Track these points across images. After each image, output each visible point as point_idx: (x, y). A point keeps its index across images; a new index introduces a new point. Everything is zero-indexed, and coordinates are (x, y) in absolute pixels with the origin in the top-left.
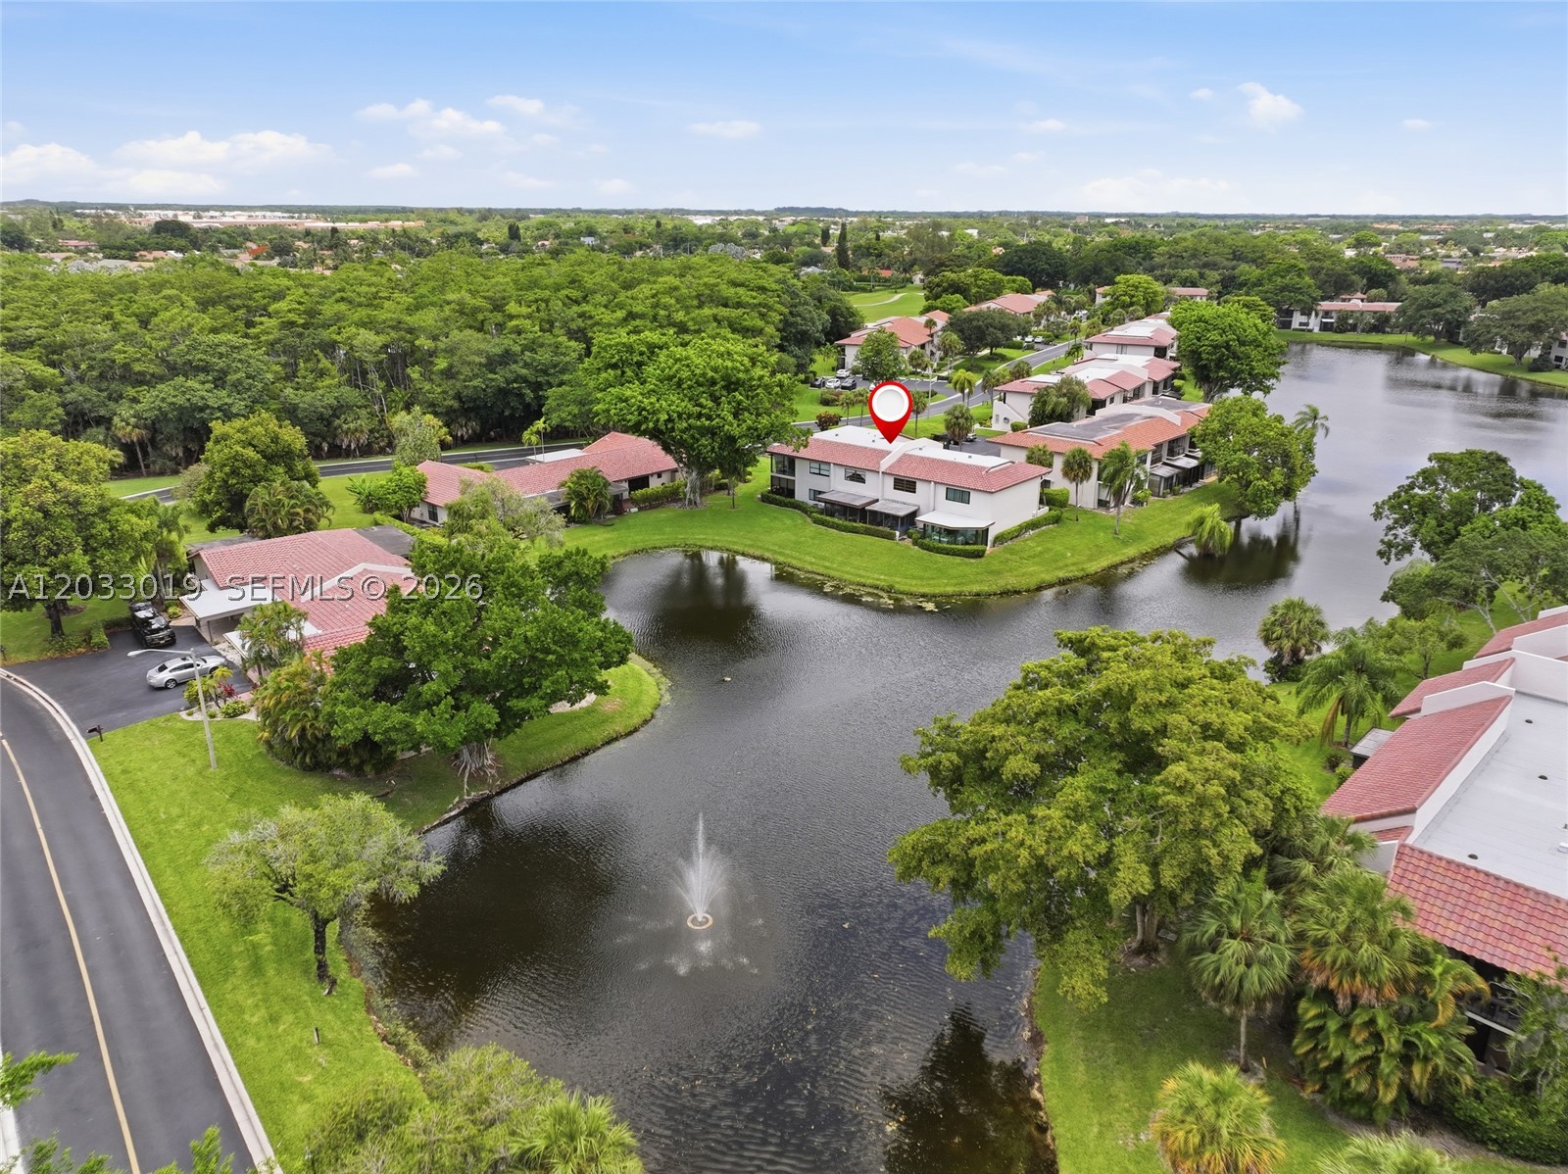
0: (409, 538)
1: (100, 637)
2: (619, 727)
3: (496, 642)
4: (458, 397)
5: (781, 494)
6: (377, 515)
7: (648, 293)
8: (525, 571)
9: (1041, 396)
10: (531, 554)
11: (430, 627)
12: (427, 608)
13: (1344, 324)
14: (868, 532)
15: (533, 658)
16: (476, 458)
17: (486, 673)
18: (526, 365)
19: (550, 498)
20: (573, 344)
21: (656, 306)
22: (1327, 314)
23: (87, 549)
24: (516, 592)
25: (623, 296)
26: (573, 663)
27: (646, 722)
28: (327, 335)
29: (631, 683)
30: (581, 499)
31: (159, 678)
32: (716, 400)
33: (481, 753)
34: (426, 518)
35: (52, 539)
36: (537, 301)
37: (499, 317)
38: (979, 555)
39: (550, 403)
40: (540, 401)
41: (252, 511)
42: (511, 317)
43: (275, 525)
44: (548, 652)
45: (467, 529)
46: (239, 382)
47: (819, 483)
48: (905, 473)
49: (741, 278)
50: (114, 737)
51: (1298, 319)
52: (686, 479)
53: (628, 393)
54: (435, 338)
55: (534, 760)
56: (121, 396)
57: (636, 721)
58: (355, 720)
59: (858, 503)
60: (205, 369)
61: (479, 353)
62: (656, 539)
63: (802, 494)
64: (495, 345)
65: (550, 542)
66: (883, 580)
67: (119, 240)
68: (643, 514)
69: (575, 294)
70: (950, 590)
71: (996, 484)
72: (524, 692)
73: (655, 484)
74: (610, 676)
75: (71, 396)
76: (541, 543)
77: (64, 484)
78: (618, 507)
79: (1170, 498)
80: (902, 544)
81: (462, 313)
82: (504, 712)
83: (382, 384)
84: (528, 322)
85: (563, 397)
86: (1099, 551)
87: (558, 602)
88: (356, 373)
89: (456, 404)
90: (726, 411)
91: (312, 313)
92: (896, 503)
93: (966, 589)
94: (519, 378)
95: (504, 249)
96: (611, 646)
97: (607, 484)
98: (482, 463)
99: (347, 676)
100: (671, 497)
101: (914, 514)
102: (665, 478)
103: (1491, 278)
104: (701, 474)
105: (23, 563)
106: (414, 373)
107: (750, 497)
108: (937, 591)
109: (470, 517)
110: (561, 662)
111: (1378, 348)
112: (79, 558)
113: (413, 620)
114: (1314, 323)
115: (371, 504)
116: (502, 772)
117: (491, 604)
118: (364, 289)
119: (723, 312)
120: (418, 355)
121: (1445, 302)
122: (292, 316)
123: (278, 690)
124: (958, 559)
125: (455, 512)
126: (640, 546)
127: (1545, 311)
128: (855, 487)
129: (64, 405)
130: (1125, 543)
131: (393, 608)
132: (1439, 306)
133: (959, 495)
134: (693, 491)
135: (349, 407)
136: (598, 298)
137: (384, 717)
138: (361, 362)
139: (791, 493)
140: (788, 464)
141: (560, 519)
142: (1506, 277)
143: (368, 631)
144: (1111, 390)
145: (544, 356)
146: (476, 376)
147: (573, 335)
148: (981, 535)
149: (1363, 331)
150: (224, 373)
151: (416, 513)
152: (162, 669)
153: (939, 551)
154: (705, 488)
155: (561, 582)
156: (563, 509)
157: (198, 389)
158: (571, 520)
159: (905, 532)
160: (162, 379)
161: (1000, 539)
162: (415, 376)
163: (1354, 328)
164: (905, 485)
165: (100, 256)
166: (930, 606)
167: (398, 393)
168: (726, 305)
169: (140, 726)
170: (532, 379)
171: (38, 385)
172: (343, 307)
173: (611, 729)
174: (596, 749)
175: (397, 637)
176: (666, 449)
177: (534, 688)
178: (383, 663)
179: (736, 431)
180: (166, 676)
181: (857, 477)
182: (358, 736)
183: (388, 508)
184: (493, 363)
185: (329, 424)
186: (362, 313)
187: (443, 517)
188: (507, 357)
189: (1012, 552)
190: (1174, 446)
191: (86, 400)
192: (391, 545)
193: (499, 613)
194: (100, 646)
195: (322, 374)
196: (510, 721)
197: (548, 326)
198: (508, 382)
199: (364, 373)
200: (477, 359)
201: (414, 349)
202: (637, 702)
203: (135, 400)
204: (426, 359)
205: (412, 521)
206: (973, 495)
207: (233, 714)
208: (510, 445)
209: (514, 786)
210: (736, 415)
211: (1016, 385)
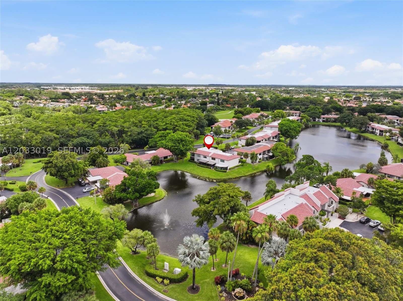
0: (124, 168)
1: (74, 184)
2: (158, 199)
3: (139, 185)
4: (132, 140)
5: (192, 160)
6: (118, 163)
7: (170, 119)
8: (144, 174)
9: (247, 140)
10: (145, 171)
11: (130, 182)
12: (129, 179)
13: (327, 120)
14: (206, 167)
15: (144, 187)
16: (135, 152)
17: (138, 189)
18: (145, 134)
19: (149, 161)
20: (155, 130)
21: (171, 122)
22: (324, 118)
23: (74, 170)
24: (142, 177)
25: (165, 119)
26: (150, 188)
27: (162, 199)
28: (107, 128)
29: (160, 193)
30: (154, 161)
31: (85, 191)
32: (179, 143)
33: (136, 202)
34: (126, 164)
35: (69, 168)
36: (148, 121)
37: (140, 124)
38: (226, 172)
39: (150, 141)
40: (148, 141)
41: (97, 163)
42: (143, 124)
43: (101, 166)
44: (147, 186)
45: (134, 167)
46: (92, 137)
47: (199, 158)
48: (214, 157)
49: (190, 114)
50: (80, 199)
51: (317, 119)
52: (175, 157)
53: (163, 142)
54: (128, 128)
55: (144, 204)
56: (70, 140)
57: (161, 198)
58: (119, 195)
59: (205, 162)
60: (86, 135)
61: (136, 132)
62: (168, 168)
63: (196, 160)
64: (139, 130)
65: (148, 169)
66: (207, 176)
67: (54, 96)
68: (166, 163)
69: (155, 119)
70: (219, 178)
71: (229, 159)
72: (143, 192)
73: (169, 158)
74: (156, 190)
75: (61, 141)
76: (147, 169)
77: (71, 159)
78: (161, 162)
79: (267, 161)
80: (213, 170)
81: (133, 123)
82: (140, 195)
83: (117, 137)
84: (146, 125)
85: (152, 141)
86: (249, 171)
87: (149, 179)
88: (113, 135)
89: (131, 141)
90: (181, 146)
91: (104, 123)
92: (212, 162)
93: (222, 178)
94: (144, 136)
95: (142, 99)
96: (156, 185)
97: (159, 158)
98: (136, 153)
99: (117, 189)
100: (171, 160)
101: (215, 164)
102: (171, 157)
103: (362, 110)
104: (177, 156)
105: (65, 172)
106: (124, 135)
107: (186, 160)
108: (217, 178)
109: (135, 165)
110: (148, 187)
111: (335, 126)
112: (73, 171)
113: (127, 181)
114: (321, 120)
115: (116, 161)
116: (139, 205)
117: (139, 179)
118: (114, 118)
119: (185, 122)
120: (124, 132)
121: (347, 117)
122: (101, 124)
123: (107, 191)
124: (222, 173)
125: (132, 164)
126: (165, 169)
127: (364, 120)
128: (205, 159)
129: (60, 142)
130: (254, 170)
131: (124, 179)
132: (346, 117)
133: (223, 161)
134: (176, 159)
135: (111, 142)
136: (160, 120)
137: (123, 195)
138: (114, 133)
139: (194, 160)
140: (193, 154)
141: (150, 165)
142: (365, 110)
143: (121, 182)
144: (262, 139)
145: (149, 132)
146: (136, 136)
147: (155, 128)
148: (226, 168)
149: (332, 122)
150: (89, 136)
151: (124, 163)
152: (85, 189)
153: (218, 171)
154: (178, 159)
155: (149, 176)
156: (150, 163)
157: (84, 139)
158: (152, 165)
159: (213, 168)
160: (77, 137)
161: (230, 169)
162: (124, 136)
163: (329, 121)
164: (213, 159)
165: (50, 101)
166: (215, 181)
167: (121, 139)
168: (185, 121)
169: (83, 198)
170: (146, 136)
171: (55, 138)
172: (110, 122)
173: (156, 200)
174: (154, 203)
175: (125, 183)
176: (171, 151)
177: (144, 191)
178: (123, 187)
179: (183, 149)
180: (86, 190)
181: (205, 157)
182: (119, 197)
183: (120, 162)
184: (139, 134)
185: (107, 145)
186: (114, 123)
187: (130, 164)
188: (142, 132)
189: (232, 171)
190: (269, 151)
191: (64, 141)
192: (121, 169)
193: (140, 180)
194: (74, 186)
195: (106, 136)
196: (141, 196)
197: (150, 126)
198: (142, 137)
199: (114, 135)
200: (136, 133)
201: (124, 130)
202: (161, 196)
203: (73, 141)
204: (126, 132)
205: (124, 165)
206: (225, 161)
207: (97, 196)
208: (142, 149)
209: (141, 207)
210: (183, 146)
211: (243, 137)
